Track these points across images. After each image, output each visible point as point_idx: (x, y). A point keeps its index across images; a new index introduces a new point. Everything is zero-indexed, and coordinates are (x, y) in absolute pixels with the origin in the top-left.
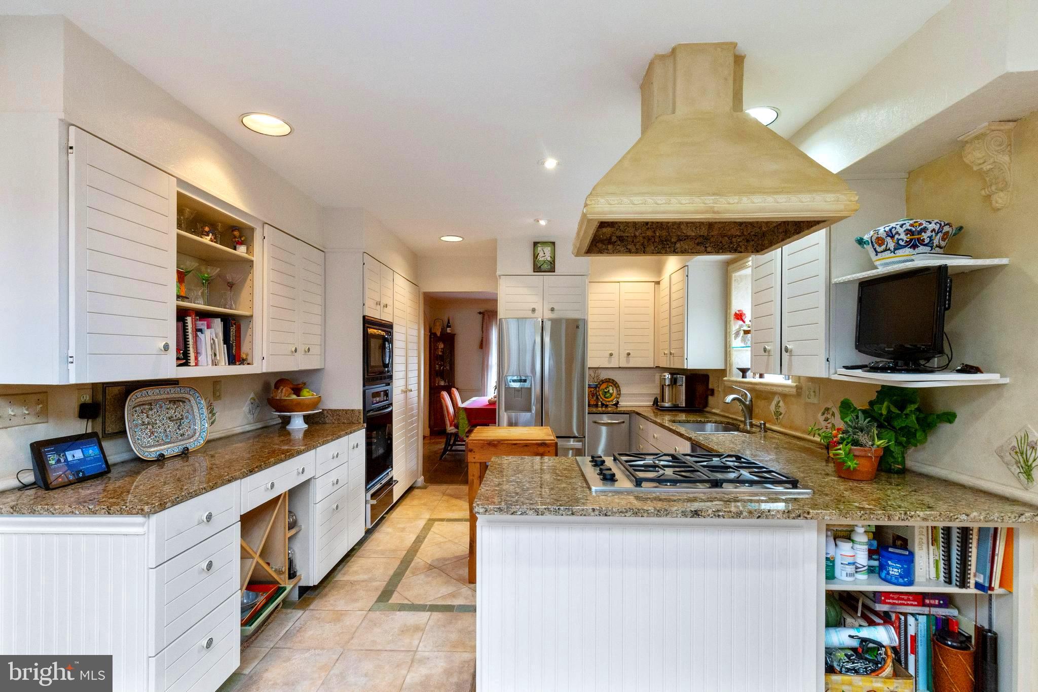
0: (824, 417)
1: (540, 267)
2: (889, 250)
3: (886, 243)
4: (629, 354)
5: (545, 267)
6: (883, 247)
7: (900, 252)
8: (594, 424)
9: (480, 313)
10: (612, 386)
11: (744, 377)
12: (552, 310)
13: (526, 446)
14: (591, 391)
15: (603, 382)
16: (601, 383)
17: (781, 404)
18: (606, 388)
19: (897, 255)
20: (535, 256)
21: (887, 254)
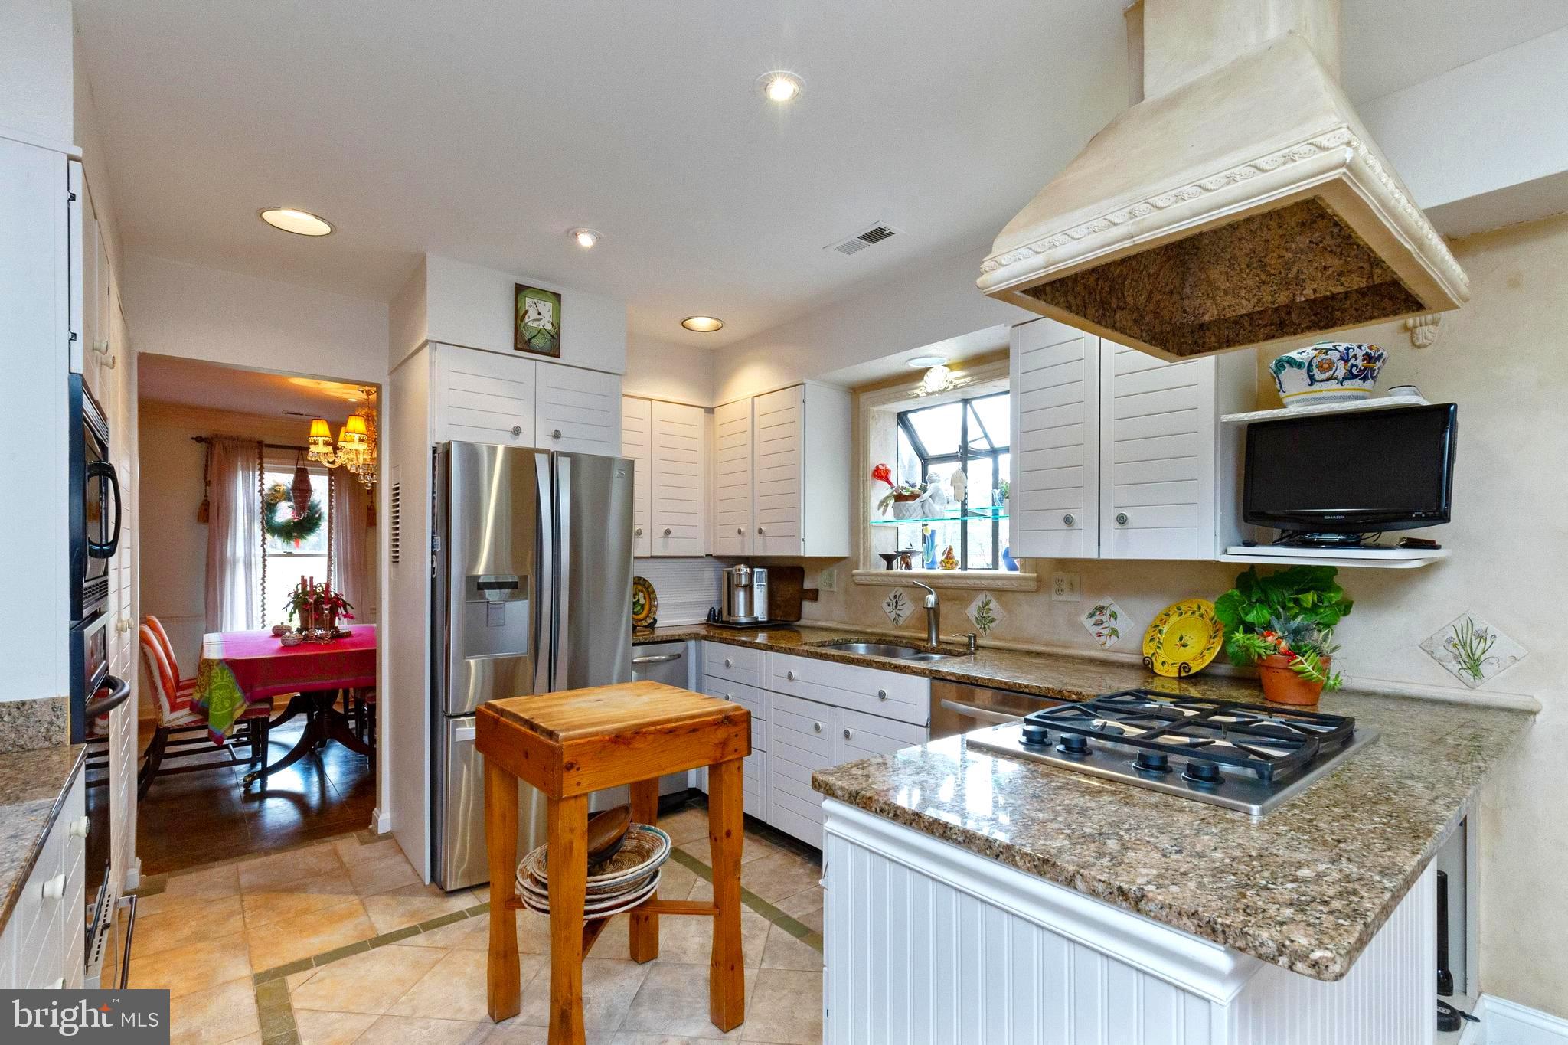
0: (1093, 621)
1: (529, 340)
2: (1336, 378)
3: (1334, 369)
4: (668, 532)
5: (539, 342)
6: (1329, 374)
7: (1349, 384)
9: (199, 439)
10: (642, 591)
11: (889, 567)
12: (557, 435)
13: (694, 730)
17: (993, 605)
19: (1344, 387)
20: (519, 316)
21: (1333, 384)
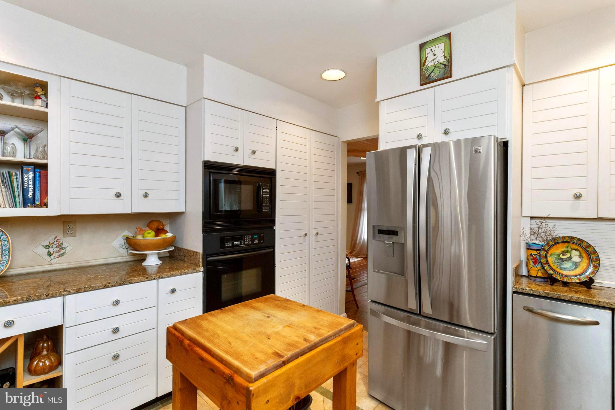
1: (429, 76)
5: (436, 73)
8: (527, 313)
10: (577, 250)
12: (446, 132)
14: (531, 255)
15: (556, 241)
16: (551, 243)
18: (563, 253)
20: (422, 63)
